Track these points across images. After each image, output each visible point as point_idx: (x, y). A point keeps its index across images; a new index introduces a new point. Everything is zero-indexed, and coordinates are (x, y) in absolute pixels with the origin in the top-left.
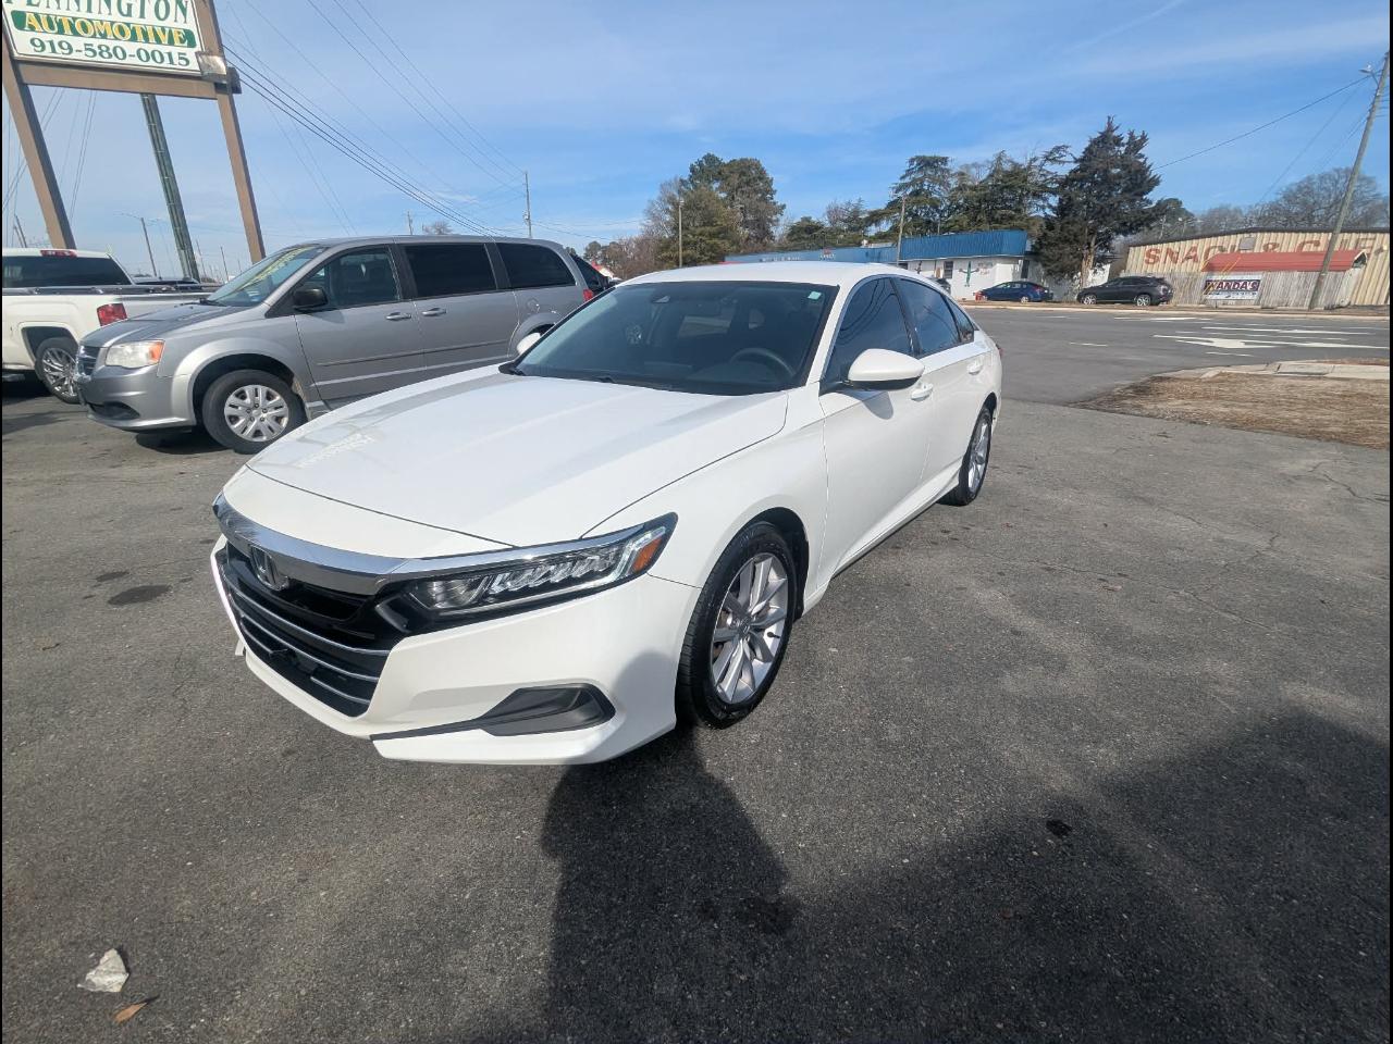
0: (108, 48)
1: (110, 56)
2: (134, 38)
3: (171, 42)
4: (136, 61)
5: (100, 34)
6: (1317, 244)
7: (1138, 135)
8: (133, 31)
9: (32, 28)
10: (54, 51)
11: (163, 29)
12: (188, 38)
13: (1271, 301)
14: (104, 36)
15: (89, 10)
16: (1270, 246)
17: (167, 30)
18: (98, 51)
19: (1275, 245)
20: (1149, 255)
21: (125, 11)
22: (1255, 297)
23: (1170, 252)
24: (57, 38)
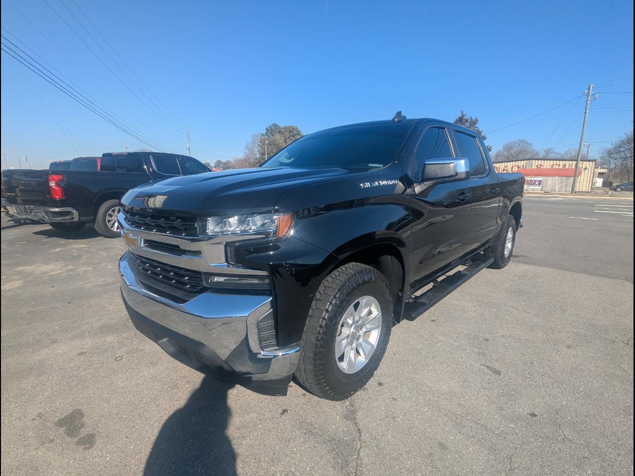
6: (559, 165)
7: (474, 118)
13: (548, 189)
16: (539, 166)
19: (541, 165)
22: (540, 188)
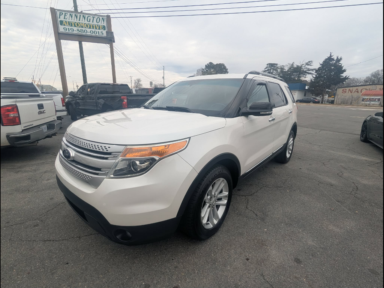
0: (83, 30)
1: (83, 32)
2: (90, 28)
3: (99, 29)
4: (90, 34)
5: (81, 26)
7: (339, 57)
8: (90, 26)
9: (64, 25)
10: (69, 31)
11: (98, 25)
12: (104, 28)
14: (82, 27)
15: (79, 20)
17: (99, 25)
18: (80, 31)
20: (343, 90)
21: (89, 21)
22: (379, 103)
23: (349, 90)
24: (70, 27)
